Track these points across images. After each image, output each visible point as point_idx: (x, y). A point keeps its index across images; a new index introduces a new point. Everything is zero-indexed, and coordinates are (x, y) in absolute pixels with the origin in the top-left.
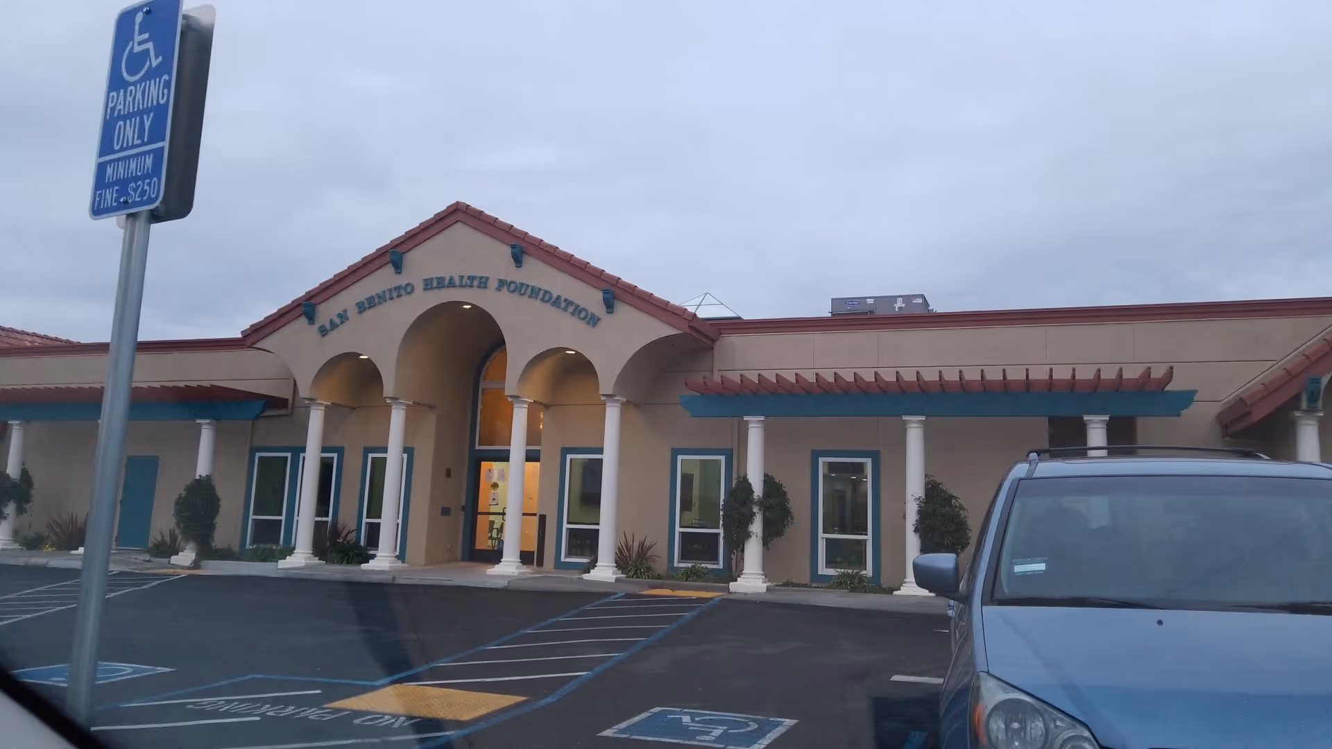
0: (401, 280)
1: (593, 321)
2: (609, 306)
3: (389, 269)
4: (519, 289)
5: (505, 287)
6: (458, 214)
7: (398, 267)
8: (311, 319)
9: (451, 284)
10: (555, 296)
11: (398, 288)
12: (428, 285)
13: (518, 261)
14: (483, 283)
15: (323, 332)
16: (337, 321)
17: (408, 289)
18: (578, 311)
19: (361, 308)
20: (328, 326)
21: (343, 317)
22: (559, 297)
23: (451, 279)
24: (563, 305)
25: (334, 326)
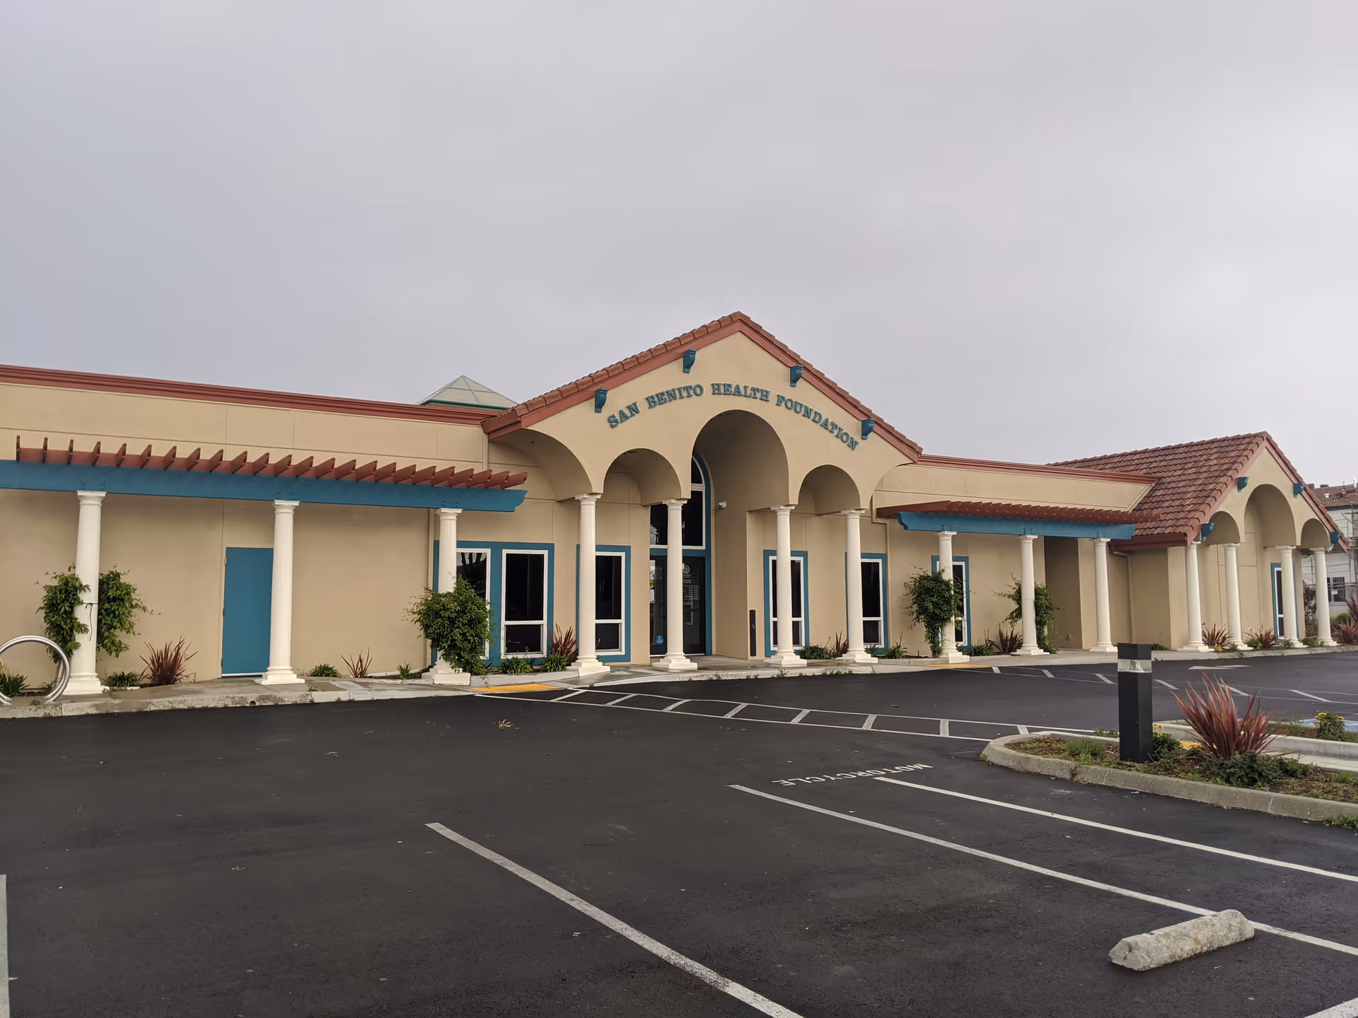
0: (691, 379)
1: (853, 445)
2: (865, 432)
3: (676, 366)
4: (794, 406)
5: (783, 404)
6: (739, 323)
7: (688, 366)
8: (599, 406)
9: (737, 392)
10: (824, 418)
11: (687, 388)
12: (716, 389)
13: (794, 380)
14: (765, 396)
15: (613, 422)
16: (627, 413)
17: (696, 391)
18: (842, 436)
19: (653, 401)
20: (618, 417)
21: (633, 409)
22: (827, 420)
23: (737, 387)
24: (830, 427)
25: (624, 417)
